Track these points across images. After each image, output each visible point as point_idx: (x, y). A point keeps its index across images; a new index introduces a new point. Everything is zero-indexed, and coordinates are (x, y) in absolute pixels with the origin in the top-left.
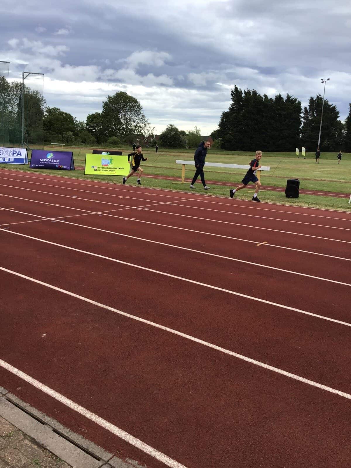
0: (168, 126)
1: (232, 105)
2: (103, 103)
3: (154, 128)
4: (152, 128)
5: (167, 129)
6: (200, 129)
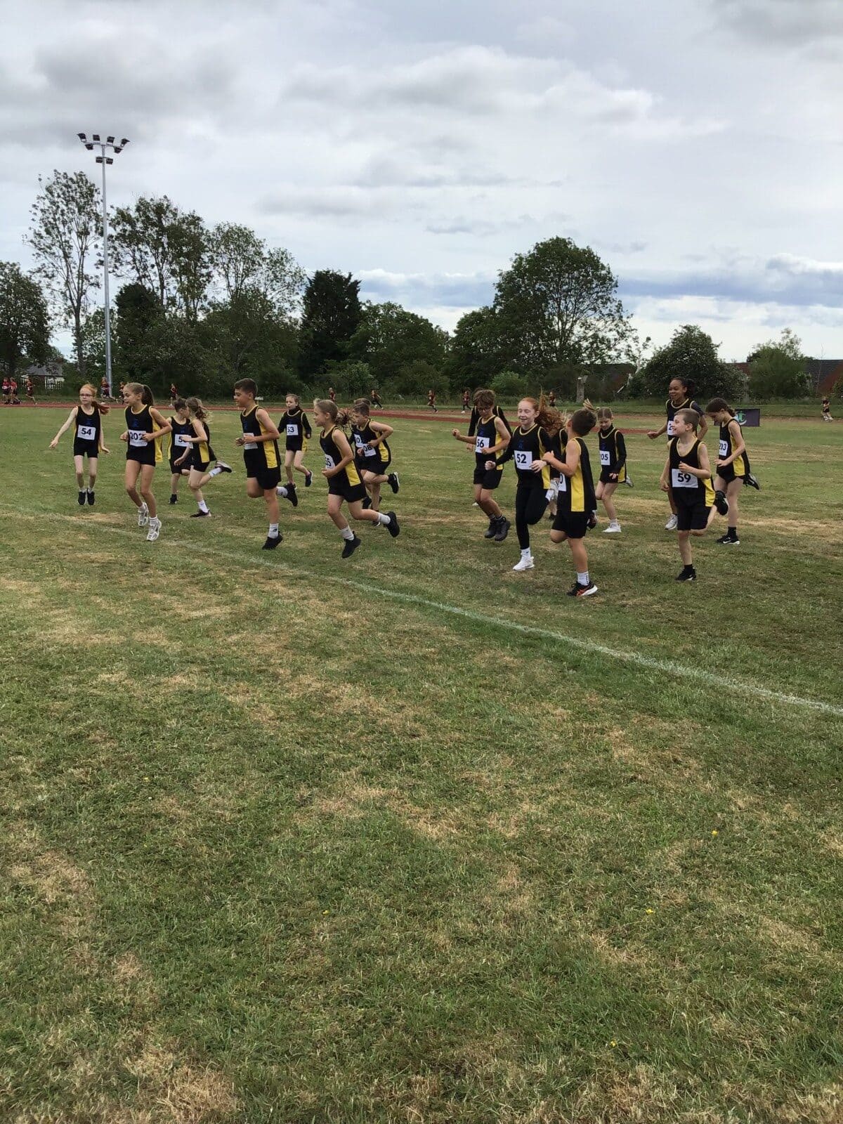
0: (680, 330)
2: (500, 275)
3: (648, 339)
4: (642, 340)
5: (675, 339)
6: (798, 337)
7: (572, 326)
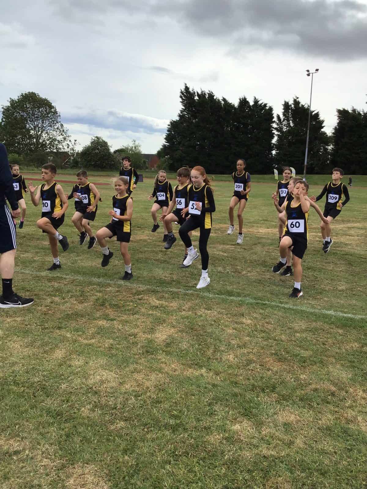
0: (94, 138)
1: (182, 112)
3: (76, 141)
4: (73, 142)
5: (92, 142)
6: (140, 144)
7: (41, 133)
